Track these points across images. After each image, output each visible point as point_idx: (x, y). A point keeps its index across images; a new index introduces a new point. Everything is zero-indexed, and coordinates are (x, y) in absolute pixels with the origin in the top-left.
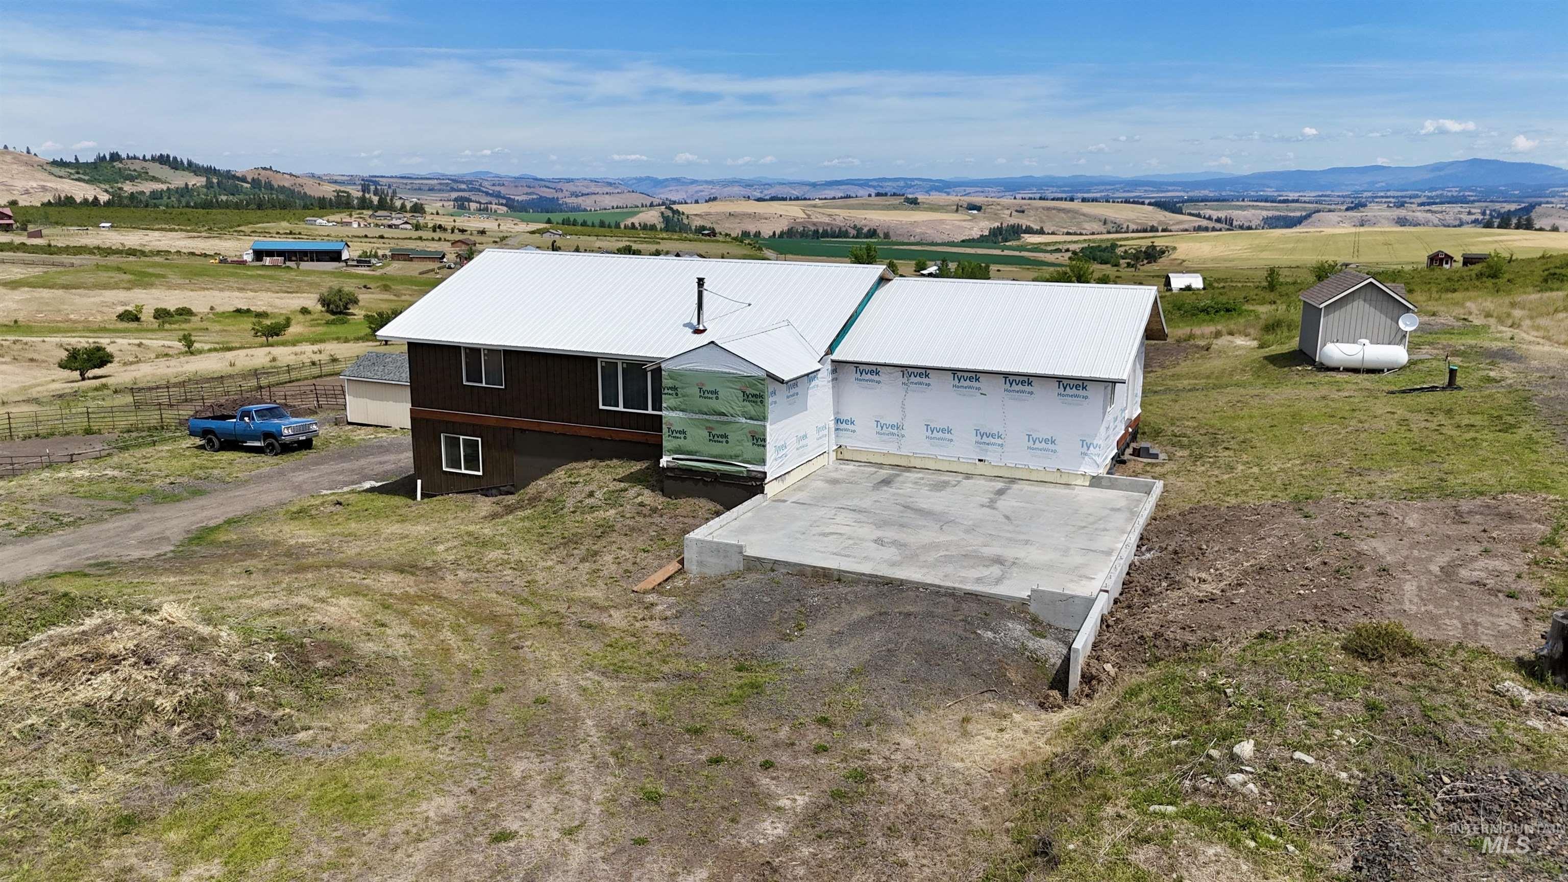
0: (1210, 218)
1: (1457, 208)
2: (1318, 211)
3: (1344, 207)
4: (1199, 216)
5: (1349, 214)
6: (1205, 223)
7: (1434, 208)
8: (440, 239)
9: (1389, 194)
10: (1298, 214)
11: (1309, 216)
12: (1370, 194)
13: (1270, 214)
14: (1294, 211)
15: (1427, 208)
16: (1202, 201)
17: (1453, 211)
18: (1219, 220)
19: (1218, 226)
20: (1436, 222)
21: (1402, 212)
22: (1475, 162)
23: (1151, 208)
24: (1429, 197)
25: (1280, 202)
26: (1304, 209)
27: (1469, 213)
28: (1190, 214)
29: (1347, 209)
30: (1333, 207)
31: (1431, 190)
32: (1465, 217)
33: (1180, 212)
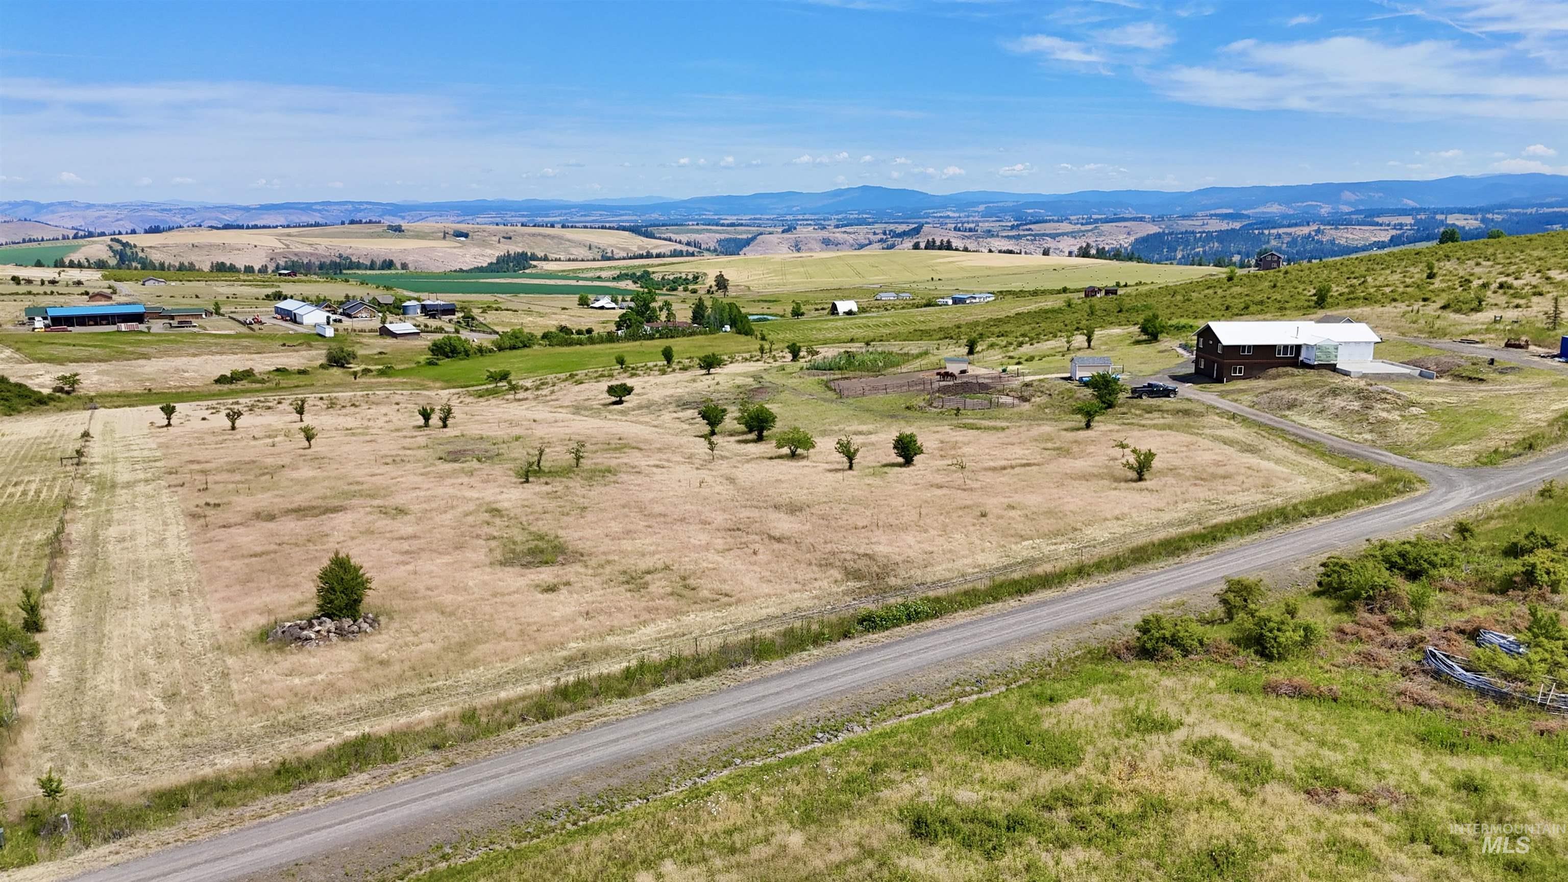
0: (680, 242)
1: (863, 229)
2: (761, 234)
3: (780, 230)
4: (670, 240)
5: (786, 235)
6: (678, 247)
7: (848, 229)
8: (52, 293)
9: (806, 217)
10: (744, 236)
11: (754, 239)
12: (791, 217)
13: (723, 236)
14: (741, 233)
15: (843, 229)
16: (663, 225)
17: (862, 233)
18: (688, 244)
19: (691, 249)
20: (851, 241)
21: (825, 234)
22: (865, 188)
23: (627, 233)
24: (838, 220)
25: (728, 225)
26: (748, 232)
27: (875, 233)
28: (660, 238)
29: (783, 232)
30: (771, 229)
31: (838, 213)
32: (872, 237)
33: (651, 236)
